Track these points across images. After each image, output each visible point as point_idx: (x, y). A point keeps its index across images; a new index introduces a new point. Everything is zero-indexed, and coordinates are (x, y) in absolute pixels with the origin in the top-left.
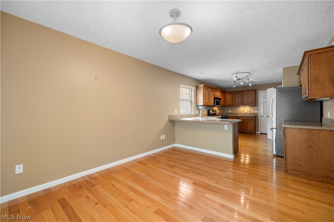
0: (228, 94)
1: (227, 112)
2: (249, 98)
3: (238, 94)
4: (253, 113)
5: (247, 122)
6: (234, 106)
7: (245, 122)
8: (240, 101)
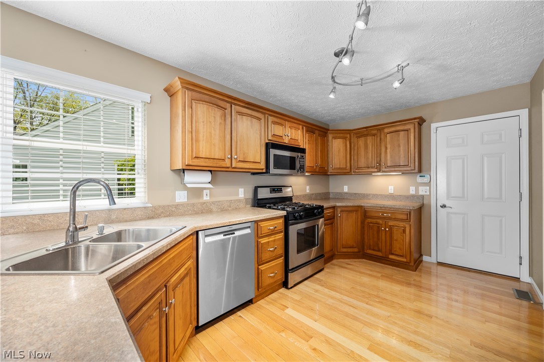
0: (335, 138)
1: (338, 190)
2: (399, 146)
3: (366, 135)
4: (413, 196)
5: (391, 227)
6: (353, 173)
7: (383, 226)
8: (370, 157)
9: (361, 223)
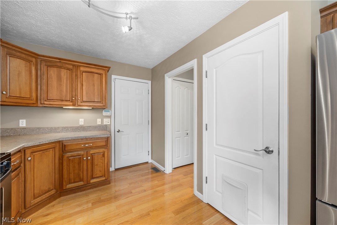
2: (94, 85)
4: (99, 126)
6: (41, 105)
7: (85, 156)
8: (65, 90)
9: (59, 159)
